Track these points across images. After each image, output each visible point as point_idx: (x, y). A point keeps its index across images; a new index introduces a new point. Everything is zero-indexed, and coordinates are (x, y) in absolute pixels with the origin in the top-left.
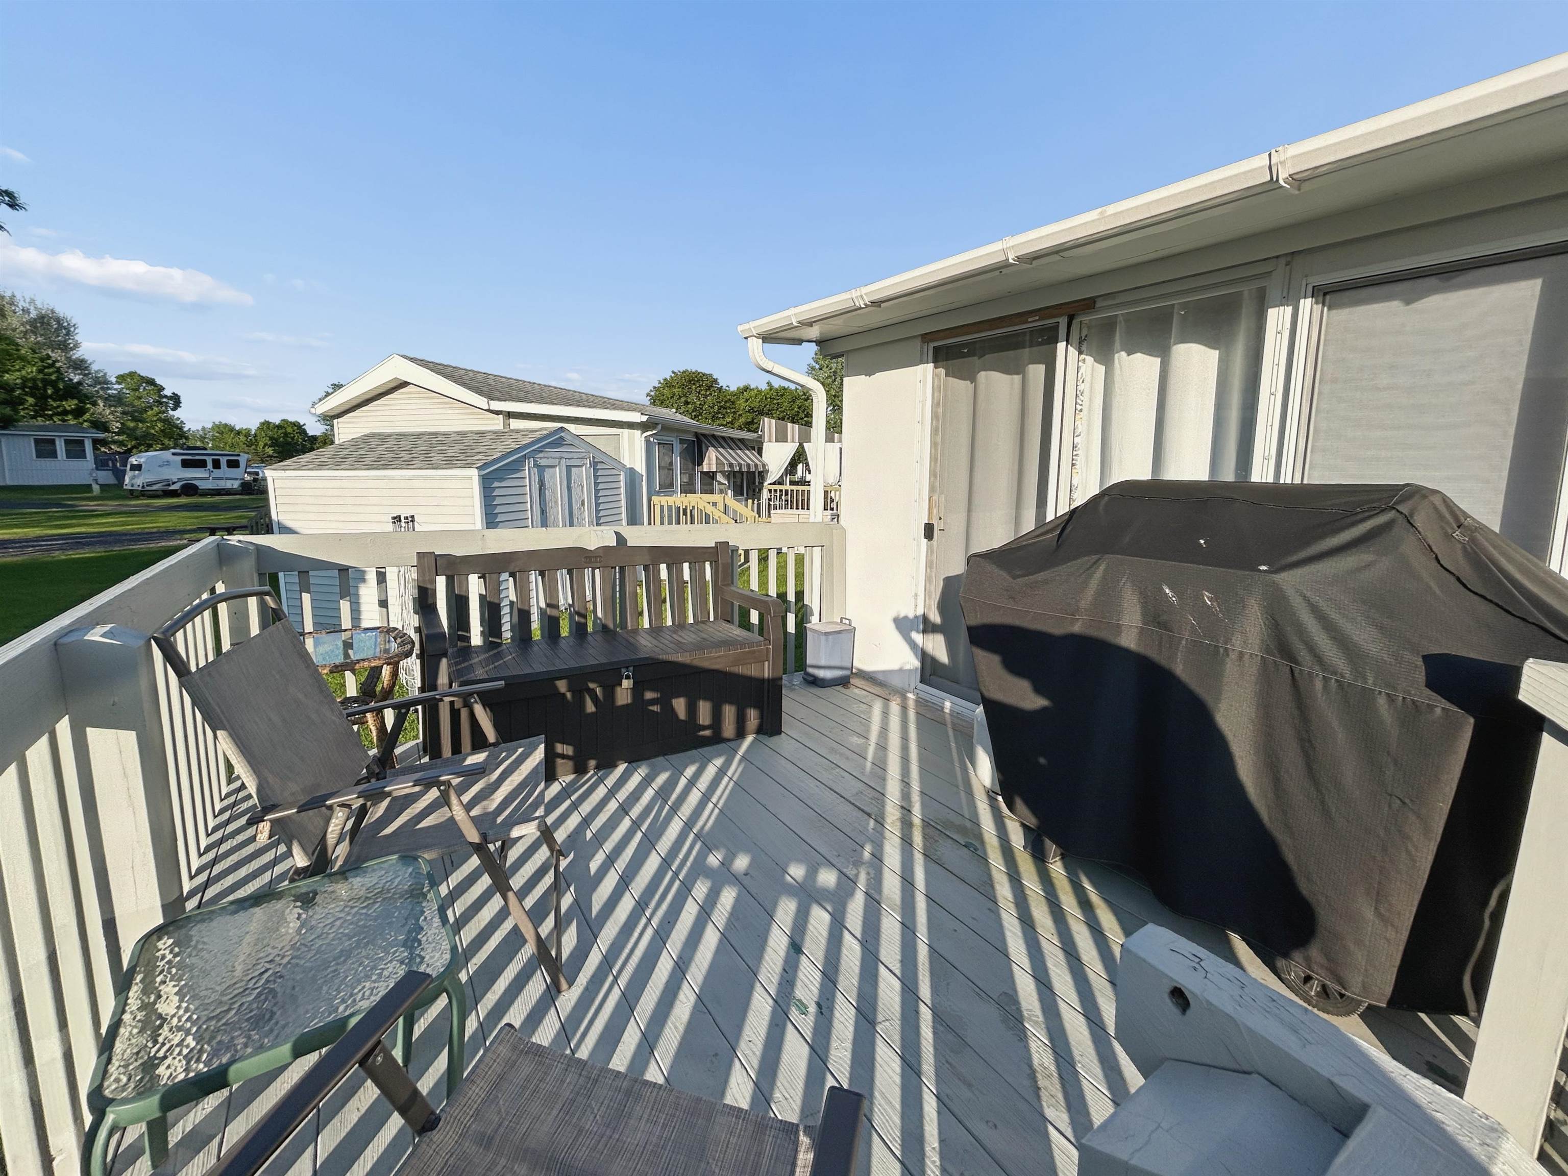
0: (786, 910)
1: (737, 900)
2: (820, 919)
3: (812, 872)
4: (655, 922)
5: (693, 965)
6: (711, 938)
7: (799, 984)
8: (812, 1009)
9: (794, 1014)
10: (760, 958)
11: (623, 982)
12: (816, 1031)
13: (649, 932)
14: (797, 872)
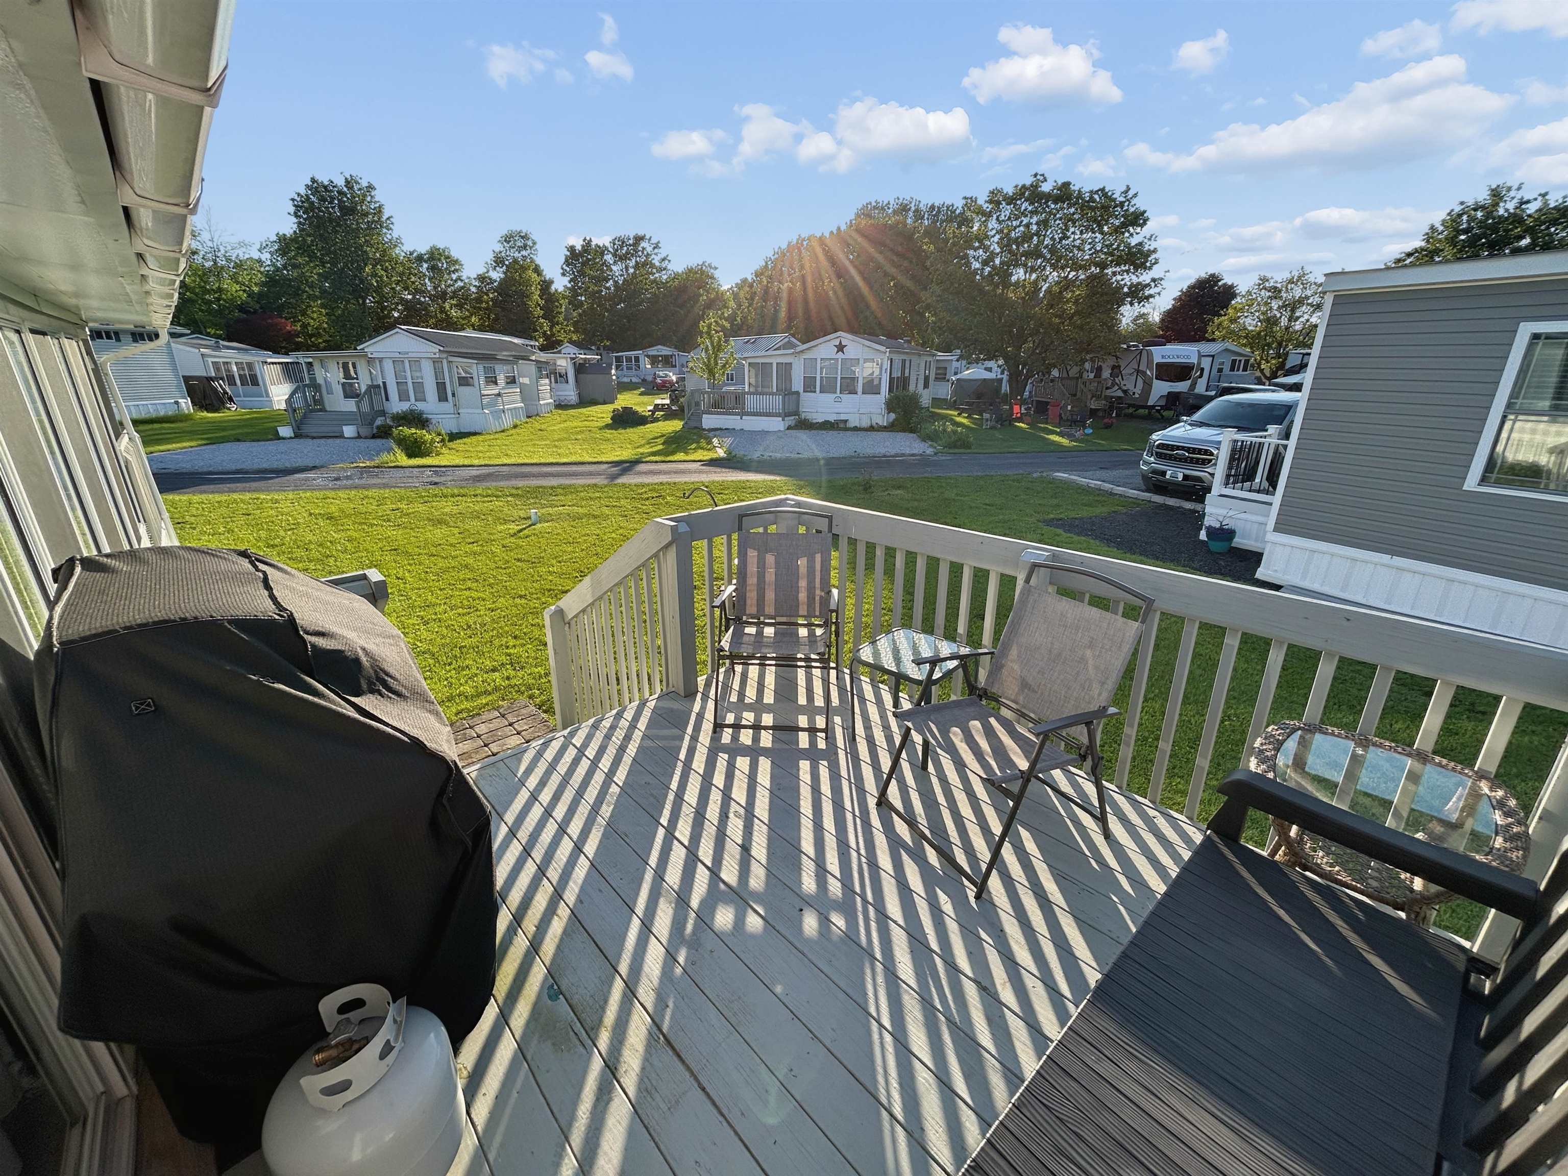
0: (757, 879)
1: (800, 883)
2: (730, 874)
3: (740, 921)
4: (854, 854)
5: (812, 828)
6: (807, 845)
7: (741, 827)
8: (731, 815)
9: (742, 811)
10: (770, 839)
11: (849, 816)
12: (729, 805)
13: (853, 843)
14: (754, 922)
